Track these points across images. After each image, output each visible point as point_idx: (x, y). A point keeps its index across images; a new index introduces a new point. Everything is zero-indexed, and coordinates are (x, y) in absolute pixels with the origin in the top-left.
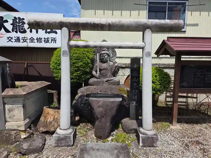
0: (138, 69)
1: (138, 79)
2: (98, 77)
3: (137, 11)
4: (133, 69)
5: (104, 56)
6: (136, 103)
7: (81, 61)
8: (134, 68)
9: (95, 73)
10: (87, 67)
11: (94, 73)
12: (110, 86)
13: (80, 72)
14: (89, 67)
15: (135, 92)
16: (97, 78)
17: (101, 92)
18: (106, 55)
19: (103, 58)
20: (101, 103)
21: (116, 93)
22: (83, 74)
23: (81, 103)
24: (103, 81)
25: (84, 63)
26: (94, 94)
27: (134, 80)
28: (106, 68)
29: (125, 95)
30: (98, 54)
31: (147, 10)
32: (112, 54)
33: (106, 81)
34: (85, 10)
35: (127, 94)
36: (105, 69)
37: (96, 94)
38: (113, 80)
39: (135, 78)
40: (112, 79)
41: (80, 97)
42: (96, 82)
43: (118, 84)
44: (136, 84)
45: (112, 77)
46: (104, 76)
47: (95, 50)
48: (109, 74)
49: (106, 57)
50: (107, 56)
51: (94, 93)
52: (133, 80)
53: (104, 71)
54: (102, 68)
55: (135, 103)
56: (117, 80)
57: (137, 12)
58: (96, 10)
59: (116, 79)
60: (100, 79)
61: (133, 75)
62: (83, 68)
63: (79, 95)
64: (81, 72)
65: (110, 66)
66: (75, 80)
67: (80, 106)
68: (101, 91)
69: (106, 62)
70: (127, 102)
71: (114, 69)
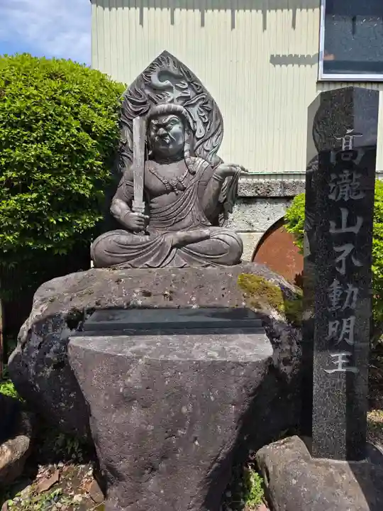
0: (361, 155)
1: (360, 220)
2: (134, 225)
3: (285, 11)
4: (333, 160)
5: (164, 126)
6: (350, 361)
7: (43, 139)
8: (338, 149)
9: (124, 205)
10: (79, 173)
11: (119, 206)
12: (196, 266)
13: (35, 195)
14: (90, 172)
15: (344, 295)
16: (131, 231)
17: (148, 301)
18: (175, 122)
19: (162, 137)
20: (134, 378)
21: (228, 303)
22: (56, 208)
23: (42, 361)
24: (163, 244)
25: (58, 149)
26: (110, 308)
27: (339, 226)
28: (174, 182)
29: (275, 315)
30: (137, 123)
31: (323, 8)
32: (205, 124)
33: (175, 242)
34: (107, 9)
35: (282, 307)
36: (173, 190)
37: (121, 308)
38: (208, 237)
39: (345, 214)
40: (206, 232)
41: (40, 325)
42: (124, 246)
43: (234, 257)
44: (348, 248)
45: (205, 226)
46: (169, 222)
47: (125, 103)
48: (193, 211)
49: (176, 128)
50: (180, 125)
51: (113, 304)
52: (333, 224)
53: (165, 197)
54: (156, 184)
55: (340, 361)
56: (227, 238)
57: (288, 14)
58: (145, 9)
59: (225, 233)
60: (147, 234)
61: (332, 197)
62: (55, 173)
63: (36, 313)
64: (40, 198)
65: (194, 173)
66: (9, 238)
67: (36, 379)
68: (147, 294)
69: (178, 156)
70: (288, 347)
71: (213, 186)
